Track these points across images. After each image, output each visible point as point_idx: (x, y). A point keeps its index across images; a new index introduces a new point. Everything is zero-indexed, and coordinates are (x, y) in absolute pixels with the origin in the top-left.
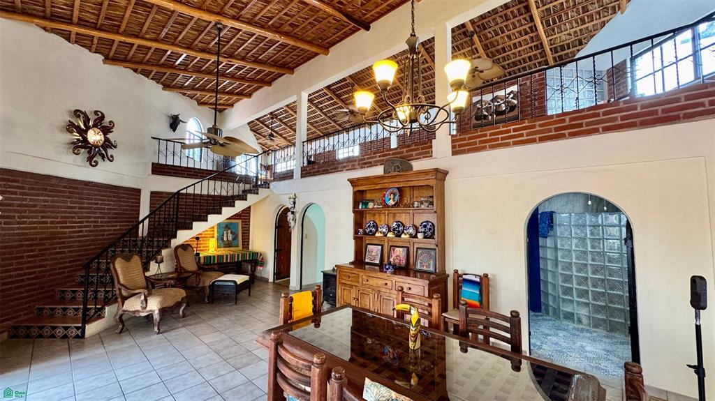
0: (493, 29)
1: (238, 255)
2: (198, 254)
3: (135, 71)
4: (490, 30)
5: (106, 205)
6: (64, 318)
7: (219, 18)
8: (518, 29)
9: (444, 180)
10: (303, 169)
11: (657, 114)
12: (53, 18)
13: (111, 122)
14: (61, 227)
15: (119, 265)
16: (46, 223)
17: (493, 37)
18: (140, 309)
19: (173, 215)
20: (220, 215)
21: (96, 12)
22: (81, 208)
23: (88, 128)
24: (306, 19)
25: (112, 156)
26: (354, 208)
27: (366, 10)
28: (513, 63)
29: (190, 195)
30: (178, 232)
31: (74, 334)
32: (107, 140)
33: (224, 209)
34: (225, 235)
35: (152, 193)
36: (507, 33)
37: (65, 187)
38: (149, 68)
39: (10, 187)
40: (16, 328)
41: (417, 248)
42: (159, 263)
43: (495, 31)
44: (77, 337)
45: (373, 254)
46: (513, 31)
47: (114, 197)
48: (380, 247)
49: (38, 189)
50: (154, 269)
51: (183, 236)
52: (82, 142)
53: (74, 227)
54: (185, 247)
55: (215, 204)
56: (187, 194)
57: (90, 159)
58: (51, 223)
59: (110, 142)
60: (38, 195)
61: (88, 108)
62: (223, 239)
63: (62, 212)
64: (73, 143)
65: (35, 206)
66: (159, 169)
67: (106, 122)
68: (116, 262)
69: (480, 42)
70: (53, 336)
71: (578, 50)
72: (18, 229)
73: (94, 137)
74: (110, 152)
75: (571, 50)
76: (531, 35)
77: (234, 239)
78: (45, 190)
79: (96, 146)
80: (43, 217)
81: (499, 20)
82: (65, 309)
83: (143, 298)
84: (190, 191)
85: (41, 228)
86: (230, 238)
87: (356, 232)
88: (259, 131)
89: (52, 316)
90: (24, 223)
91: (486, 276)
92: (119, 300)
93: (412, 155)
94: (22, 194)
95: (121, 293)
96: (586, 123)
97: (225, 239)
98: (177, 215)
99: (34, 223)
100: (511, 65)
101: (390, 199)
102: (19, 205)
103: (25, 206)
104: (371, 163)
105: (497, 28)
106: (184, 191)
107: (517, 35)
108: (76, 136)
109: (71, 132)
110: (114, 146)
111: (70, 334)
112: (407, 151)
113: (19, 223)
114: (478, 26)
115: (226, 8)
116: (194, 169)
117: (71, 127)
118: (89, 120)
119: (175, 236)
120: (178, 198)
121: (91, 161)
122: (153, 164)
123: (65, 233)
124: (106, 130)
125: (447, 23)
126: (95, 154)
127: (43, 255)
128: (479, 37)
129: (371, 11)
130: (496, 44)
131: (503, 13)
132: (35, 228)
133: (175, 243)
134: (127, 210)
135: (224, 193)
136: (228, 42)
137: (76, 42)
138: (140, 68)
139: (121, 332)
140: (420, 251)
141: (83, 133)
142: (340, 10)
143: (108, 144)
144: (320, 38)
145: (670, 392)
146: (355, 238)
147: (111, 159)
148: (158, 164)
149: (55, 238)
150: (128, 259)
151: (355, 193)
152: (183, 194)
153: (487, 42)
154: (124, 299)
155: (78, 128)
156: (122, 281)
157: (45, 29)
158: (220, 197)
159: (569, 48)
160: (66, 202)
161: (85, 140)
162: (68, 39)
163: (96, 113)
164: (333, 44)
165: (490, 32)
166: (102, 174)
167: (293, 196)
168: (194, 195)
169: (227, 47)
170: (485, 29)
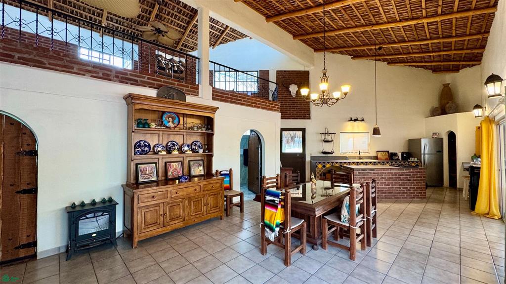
4: (167, 9)
8: (179, 22)
17: (165, 14)
36: (173, 19)
43: (169, 12)
45: (147, 172)
46: (176, 21)
48: (154, 165)
71: (189, 51)
75: (188, 49)
81: (176, 9)
91: (231, 169)
101: (169, 122)
107: (176, 24)
112: (178, 85)
131: (181, 8)
165: (166, 10)
170: (165, 6)
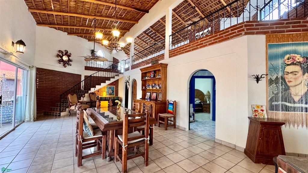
0: (203, 4)
1: (112, 98)
2: (98, 96)
3: (78, 36)
5: (70, 79)
6: (57, 111)
7: (95, 17)
8: (213, 3)
9: (167, 67)
10: (132, 66)
11: (223, 37)
12: (50, 24)
13: (70, 53)
14: (57, 85)
15: (69, 96)
16: (52, 84)
17: (204, 7)
18: (74, 109)
19: (89, 82)
20: (105, 83)
21: (61, 21)
22: (62, 80)
23: (63, 55)
24: (124, 12)
25: (71, 64)
26: (142, 79)
27: (145, 6)
28: (216, 17)
29: (95, 77)
30: (91, 88)
31: (58, 115)
32: (69, 59)
33: (106, 81)
34: (109, 91)
35: (85, 76)
36: (210, 5)
37: (57, 73)
38: (82, 35)
39: (43, 73)
40: (45, 112)
41: (159, 93)
42: (83, 97)
43: (204, 5)
44: (59, 116)
45: (148, 96)
46: (212, 4)
47: (72, 77)
48: (150, 93)
49: (50, 74)
50: (82, 99)
51: (92, 90)
52: (61, 60)
53: (60, 86)
54: (93, 93)
55: (104, 80)
56: (94, 76)
57: (64, 65)
58: (54, 84)
59: (70, 59)
60: (50, 76)
61: (63, 50)
62: (108, 92)
63: (57, 81)
64: (59, 60)
65: (49, 79)
66: (87, 68)
67: (68, 54)
68: (69, 95)
69: (200, 10)
70: (53, 115)
72: (45, 85)
73: (65, 58)
74: (70, 63)
76: (220, 4)
77: (112, 92)
78: (52, 74)
79: (66, 61)
80: (51, 82)
82: (57, 109)
83: (75, 106)
84: (95, 75)
85: (51, 85)
86: (111, 92)
87: (142, 88)
88: (128, 53)
89: (54, 110)
90: (46, 83)
91: (175, 101)
92: (69, 106)
93: (159, 59)
94: (46, 75)
95: (70, 104)
96: (204, 42)
97: (109, 92)
98: (91, 82)
99: (49, 84)
100: (216, 18)
102: (45, 78)
103: (47, 79)
104: (149, 63)
105: (205, 3)
106: (93, 75)
108: (60, 58)
109: (58, 57)
110: (71, 61)
111: (57, 115)
113: (45, 83)
114: (197, 4)
115: (96, 13)
116: (98, 68)
117: (58, 56)
118: (63, 53)
119: (90, 90)
120: (91, 78)
121: (64, 66)
122: (85, 66)
123: (58, 87)
124: (69, 56)
125: (169, 8)
126: (66, 63)
127: (52, 93)
128: (198, 8)
129: (146, 6)
130: (206, 10)
132: (49, 85)
133: (90, 92)
134: (77, 81)
135: (106, 76)
136: (102, 24)
137: (59, 30)
138: (79, 35)
139: (70, 116)
140: (160, 94)
141: (61, 57)
142: (134, 8)
143: (69, 60)
144: (133, 18)
145: (222, 141)
146: (142, 90)
147: (71, 65)
148: (87, 66)
149: (55, 89)
150: (72, 95)
151: (142, 74)
152: (92, 76)
153: (202, 9)
154: (71, 106)
155: (60, 56)
156: (70, 101)
157: (49, 27)
158: (105, 77)
159: (239, 8)
160: (58, 78)
161: (62, 59)
162: (56, 29)
163: (65, 51)
164: (139, 19)
166: (68, 70)
167: (129, 76)
168: (96, 77)
169: (102, 25)
